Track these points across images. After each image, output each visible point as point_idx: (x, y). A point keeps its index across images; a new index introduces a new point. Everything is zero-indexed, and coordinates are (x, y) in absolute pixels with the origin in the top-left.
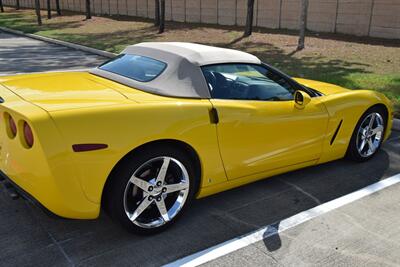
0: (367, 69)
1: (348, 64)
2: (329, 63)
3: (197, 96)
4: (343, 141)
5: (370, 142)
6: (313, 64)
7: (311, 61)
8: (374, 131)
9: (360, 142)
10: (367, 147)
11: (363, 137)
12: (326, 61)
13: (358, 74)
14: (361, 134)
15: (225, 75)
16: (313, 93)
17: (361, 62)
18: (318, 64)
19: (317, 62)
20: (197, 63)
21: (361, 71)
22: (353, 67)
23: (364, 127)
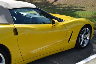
0: (84, 9)
1: (76, 7)
2: (68, 7)
3: (8, 23)
4: (74, 41)
5: (85, 40)
6: (61, 7)
7: (61, 6)
8: (87, 36)
9: (81, 40)
10: (84, 43)
11: (82, 38)
12: (67, 6)
13: (80, 11)
14: (81, 37)
15: (22, 13)
16: (60, 20)
17: (81, 6)
18: (64, 8)
19: (63, 6)
20: (7, 8)
21: (81, 10)
22: (78, 8)
23: (82, 34)
